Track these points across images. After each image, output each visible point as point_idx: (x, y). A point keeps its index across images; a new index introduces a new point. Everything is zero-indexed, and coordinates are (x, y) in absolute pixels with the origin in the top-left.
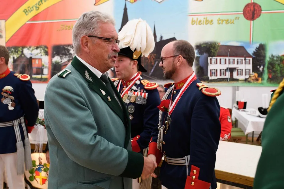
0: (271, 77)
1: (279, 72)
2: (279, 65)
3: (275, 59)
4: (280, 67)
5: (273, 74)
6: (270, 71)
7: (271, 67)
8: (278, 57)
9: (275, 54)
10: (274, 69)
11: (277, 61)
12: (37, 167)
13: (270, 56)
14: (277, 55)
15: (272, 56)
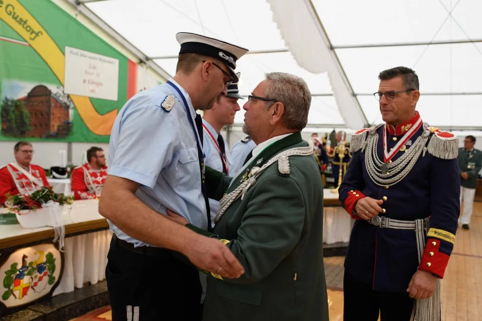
0: (5, 127)
1: (13, 121)
2: (13, 112)
3: (10, 103)
4: (16, 116)
5: (7, 124)
6: (4, 119)
7: (5, 115)
8: (13, 101)
9: (9, 97)
10: (9, 118)
11: (11, 106)
12: (18, 273)
13: (4, 99)
14: (11, 99)
15: (6, 99)
